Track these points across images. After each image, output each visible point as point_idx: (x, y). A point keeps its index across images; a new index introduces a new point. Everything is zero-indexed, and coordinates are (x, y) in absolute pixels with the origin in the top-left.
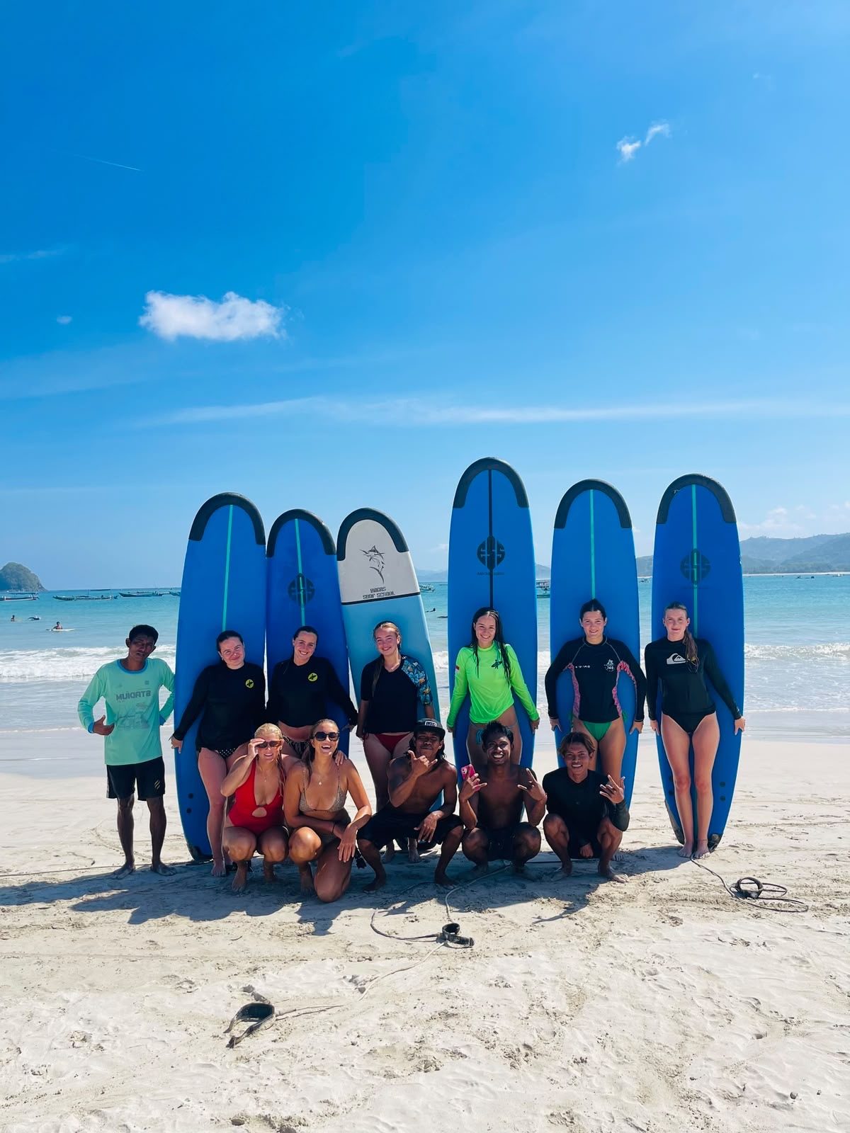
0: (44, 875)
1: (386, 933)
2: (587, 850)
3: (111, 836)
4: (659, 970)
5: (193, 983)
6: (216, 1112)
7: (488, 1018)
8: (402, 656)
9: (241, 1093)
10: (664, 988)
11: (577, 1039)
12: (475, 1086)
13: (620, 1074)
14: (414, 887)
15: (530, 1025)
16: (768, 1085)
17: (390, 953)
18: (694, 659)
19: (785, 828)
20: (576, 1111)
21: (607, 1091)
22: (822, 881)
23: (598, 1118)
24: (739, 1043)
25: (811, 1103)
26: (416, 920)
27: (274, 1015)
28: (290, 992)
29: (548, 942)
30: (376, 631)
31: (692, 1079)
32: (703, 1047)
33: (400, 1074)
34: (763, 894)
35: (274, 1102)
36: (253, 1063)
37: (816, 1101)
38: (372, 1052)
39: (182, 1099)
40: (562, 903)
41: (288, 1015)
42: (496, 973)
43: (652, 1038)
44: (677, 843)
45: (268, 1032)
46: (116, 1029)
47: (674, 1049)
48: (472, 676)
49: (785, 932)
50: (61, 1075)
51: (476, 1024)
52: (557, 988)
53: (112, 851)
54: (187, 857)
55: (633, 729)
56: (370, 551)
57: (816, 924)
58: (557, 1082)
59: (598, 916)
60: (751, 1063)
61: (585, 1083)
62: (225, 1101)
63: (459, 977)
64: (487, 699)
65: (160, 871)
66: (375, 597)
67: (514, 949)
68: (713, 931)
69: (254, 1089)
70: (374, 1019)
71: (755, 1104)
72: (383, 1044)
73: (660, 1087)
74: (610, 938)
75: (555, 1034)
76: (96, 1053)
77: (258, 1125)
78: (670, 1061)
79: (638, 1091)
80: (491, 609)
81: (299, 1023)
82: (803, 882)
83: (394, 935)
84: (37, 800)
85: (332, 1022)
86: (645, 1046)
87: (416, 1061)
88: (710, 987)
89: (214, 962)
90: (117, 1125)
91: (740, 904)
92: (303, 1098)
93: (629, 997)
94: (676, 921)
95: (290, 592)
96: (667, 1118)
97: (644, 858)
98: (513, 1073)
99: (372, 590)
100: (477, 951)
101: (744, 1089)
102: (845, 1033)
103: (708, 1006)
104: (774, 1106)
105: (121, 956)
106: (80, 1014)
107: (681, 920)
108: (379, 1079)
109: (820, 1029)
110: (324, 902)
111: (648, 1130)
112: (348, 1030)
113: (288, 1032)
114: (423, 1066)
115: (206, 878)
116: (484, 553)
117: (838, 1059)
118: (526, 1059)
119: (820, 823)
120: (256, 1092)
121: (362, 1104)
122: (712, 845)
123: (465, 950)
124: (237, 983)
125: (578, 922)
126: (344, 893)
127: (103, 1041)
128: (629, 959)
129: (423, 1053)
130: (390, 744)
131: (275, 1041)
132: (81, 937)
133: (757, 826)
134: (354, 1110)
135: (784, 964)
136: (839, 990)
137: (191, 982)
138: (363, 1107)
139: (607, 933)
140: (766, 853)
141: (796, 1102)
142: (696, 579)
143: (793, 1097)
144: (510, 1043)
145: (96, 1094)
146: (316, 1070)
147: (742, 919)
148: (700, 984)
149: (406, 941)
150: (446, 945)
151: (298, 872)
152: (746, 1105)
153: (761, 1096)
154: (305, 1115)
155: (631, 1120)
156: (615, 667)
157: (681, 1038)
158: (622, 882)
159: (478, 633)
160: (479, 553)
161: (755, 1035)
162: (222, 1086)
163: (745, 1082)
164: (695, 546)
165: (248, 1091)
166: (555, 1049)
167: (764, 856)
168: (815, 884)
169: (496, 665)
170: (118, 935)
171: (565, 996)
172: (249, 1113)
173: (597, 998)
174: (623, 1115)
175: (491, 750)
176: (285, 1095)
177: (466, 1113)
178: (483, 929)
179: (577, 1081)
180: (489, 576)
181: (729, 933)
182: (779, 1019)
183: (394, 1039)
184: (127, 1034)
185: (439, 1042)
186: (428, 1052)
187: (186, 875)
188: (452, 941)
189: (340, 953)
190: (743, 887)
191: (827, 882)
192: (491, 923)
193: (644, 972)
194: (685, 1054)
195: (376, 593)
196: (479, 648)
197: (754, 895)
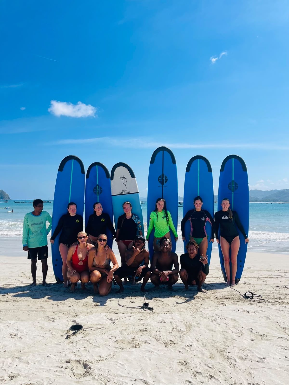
0: (4, 286)
1: (123, 306)
2: (194, 282)
3: (29, 275)
4: (218, 319)
5: (55, 319)
6: (60, 359)
7: (158, 332)
8: (132, 214)
9: (70, 353)
10: (219, 324)
11: (188, 339)
12: (152, 353)
13: (203, 350)
14: (133, 292)
15: (172, 334)
16: (255, 355)
17: (124, 312)
18: (231, 217)
19: (262, 278)
20: (187, 361)
21: (199, 355)
22: (274, 294)
23: (195, 364)
24: (246, 342)
25: (270, 361)
26: (134, 302)
27: (83, 329)
28: (89, 323)
29: (179, 310)
30: (124, 205)
31: (229, 352)
32: (233, 343)
33: (126, 348)
34: (254, 297)
35: (81, 356)
36: (74, 344)
37: (273, 360)
38: (117, 341)
39: (48, 354)
40: (185, 298)
41: (88, 329)
42: (161, 319)
43: (215, 339)
44: (225, 282)
45: (80, 335)
46: (27, 332)
47: (223, 343)
48: (155, 221)
49: (262, 309)
50: (6, 346)
51: (153, 333)
52: (182, 324)
53: (29, 279)
54: (54, 281)
55: (211, 241)
56: (122, 177)
57: (272, 307)
58: (181, 352)
59: (197, 303)
60: (249, 348)
61: (191, 353)
62: (64, 355)
63: (148, 319)
64: (160, 229)
65: (45, 285)
66: (123, 193)
67: (167, 312)
68: (236, 308)
69: (74, 352)
70: (118, 331)
71: (251, 361)
72: (121, 339)
73: (217, 355)
74: (201, 309)
75: (181, 337)
76: (19, 339)
77: (75, 363)
78: (221, 347)
79: (210, 355)
80: (162, 198)
81: (91, 332)
82: (268, 294)
83: (126, 306)
84: (4, 263)
85: (103, 332)
86: (212, 342)
87: (132, 344)
88: (235, 324)
89: (63, 313)
90: (25, 362)
91: (246, 300)
92: (92, 355)
93: (207, 327)
94: (224, 305)
95: (94, 191)
96: (220, 364)
97: (213, 286)
98: (166, 349)
99: (122, 191)
100: (154, 312)
101: (247, 356)
102: (282, 340)
103: (235, 330)
104: (258, 361)
105: (30, 310)
106: (14, 328)
107: (226, 304)
108: (119, 350)
109: (274, 339)
110: (102, 296)
111: (213, 368)
112: (109, 334)
113: (88, 334)
114: (134, 346)
115: (61, 288)
116: (160, 179)
117: (280, 348)
118: (170, 345)
119: (274, 277)
120: (75, 353)
121: (112, 357)
122: (237, 282)
123: (150, 311)
124: (70, 319)
125: (190, 304)
126: (109, 293)
127: (22, 336)
128: (207, 316)
129: (135, 342)
130: (127, 244)
131: (82, 337)
132: (16, 304)
133: (252, 277)
134: (109, 359)
135: (261, 318)
136: (280, 327)
137: (54, 319)
138: (112, 358)
139: (200, 308)
140: (255, 286)
141: (266, 360)
142: (233, 190)
143: (264, 359)
144: (165, 339)
145: (18, 352)
146: (97, 346)
147: (247, 305)
148: (232, 324)
149: (130, 308)
150: (144, 310)
151: (93, 287)
152: (248, 361)
153: (253, 358)
154: (92, 360)
155: (207, 364)
156: (205, 219)
157: (225, 340)
158: (205, 293)
159: (158, 206)
160: (159, 179)
161: (251, 340)
162: (63, 351)
163: (247, 354)
164: (233, 179)
165: (72, 352)
166: (181, 342)
167: (254, 286)
168: (272, 295)
169: (164, 218)
170: (30, 304)
171: (185, 326)
172: (72, 359)
173: (196, 327)
174: (204, 363)
175: (163, 247)
176: (85, 354)
177: (149, 361)
178: (157, 305)
179: (188, 352)
180: (162, 187)
181: (242, 309)
182: (260, 335)
183: (124, 337)
184: (30, 334)
185: (140, 339)
186: (136, 342)
187: (54, 287)
188: (146, 308)
189: (107, 311)
190: (247, 295)
191: (276, 295)
192: (160, 304)
193: (212, 320)
194: (226, 345)
195: (124, 192)
196: (158, 212)
197: (251, 297)
